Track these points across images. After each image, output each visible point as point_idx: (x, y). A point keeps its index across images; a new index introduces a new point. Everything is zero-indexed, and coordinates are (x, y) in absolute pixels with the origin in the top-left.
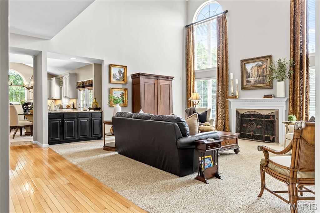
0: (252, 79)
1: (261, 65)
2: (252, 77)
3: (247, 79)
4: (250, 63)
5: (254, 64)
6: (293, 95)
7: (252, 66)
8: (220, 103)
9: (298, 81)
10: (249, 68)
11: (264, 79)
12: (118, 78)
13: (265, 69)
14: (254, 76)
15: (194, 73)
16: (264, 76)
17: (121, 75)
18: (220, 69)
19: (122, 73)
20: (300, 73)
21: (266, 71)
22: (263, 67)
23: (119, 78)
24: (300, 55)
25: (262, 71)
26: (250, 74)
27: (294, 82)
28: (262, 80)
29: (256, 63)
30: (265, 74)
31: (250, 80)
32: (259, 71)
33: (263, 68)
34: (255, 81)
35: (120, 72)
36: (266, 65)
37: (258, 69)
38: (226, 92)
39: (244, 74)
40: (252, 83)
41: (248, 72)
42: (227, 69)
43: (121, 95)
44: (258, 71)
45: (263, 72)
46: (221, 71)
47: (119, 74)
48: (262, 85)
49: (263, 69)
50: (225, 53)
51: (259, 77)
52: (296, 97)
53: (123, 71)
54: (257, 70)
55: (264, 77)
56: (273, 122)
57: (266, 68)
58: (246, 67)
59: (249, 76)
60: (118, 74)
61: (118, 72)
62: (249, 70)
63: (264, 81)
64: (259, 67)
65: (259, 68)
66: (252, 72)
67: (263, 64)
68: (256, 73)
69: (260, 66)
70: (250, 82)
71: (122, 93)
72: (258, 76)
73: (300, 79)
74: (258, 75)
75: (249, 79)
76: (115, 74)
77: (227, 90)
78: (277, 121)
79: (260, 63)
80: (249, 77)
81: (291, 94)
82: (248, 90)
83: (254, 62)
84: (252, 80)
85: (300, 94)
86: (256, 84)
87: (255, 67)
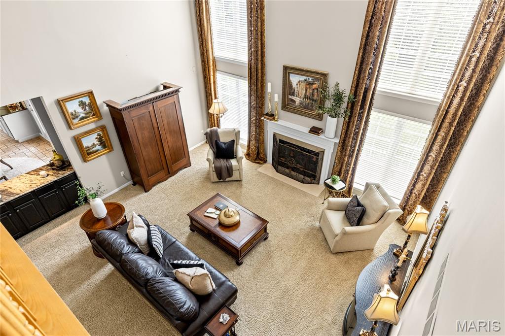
0: (297, 98)
1: (311, 82)
2: (297, 96)
5: (303, 78)
6: (345, 137)
7: (298, 80)
8: (253, 119)
9: (354, 122)
10: (294, 81)
11: (313, 104)
12: (82, 115)
13: (316, 91)
14: (300, 95)
15: (213, 62)
16: (313, 100)
17: (87, 107)
18: (253, 70)
19: (87, 103)
20: (359, 113)
21: (316, 94)
22: (314, 86)
23: (84, 115)
24: (365, 88)
25: (311, 91)
26: (295, 91)
27: (349, 122)
28: (310, 105)
29: (305, 78)
30: (315, 97)
32: (308, 90)
34: (301, 103)
35: (82, 104)
36: (318, 86)
37: (306, 87)
38: (261, 108)
39: (287, 89)
40: (297, 104)
41: (293, 87)
42: (263, 74)
43: (96, 138)
44: (306, 90)
45: (313, 94)
46: (254, 74)
47: (83, 108)
48: (309, 112)
49: (314, 89)
50: (260, 45)
51: (307, 99)
52: (347, 141)
53: (86, 100)
54: (305, 89)
56: (316, 163)
58: (291, 78)
60: (80, 110)
61: (80, 105)
62: (294, 84)
63: (312, 106)
64: (308, 84)
65: (308, 86)
66: (298, 89)
67: (314, 82)
68: (304, 92)
69: (310, 84)
70: (294, 101)
71: (99, 135)
72: (305, 97)
73: (358, 120)
74: (305, 95)
75: (294, 98)
76: (75, 111)
77: (262, 105)
78: (320, 162)
80: (293, 94)
81: (343, 136)
82: (290, 112)
83: (302, 75)
84: (298, 100)
85: (353, 139)
86: (301, 107)
87: (303, 83)
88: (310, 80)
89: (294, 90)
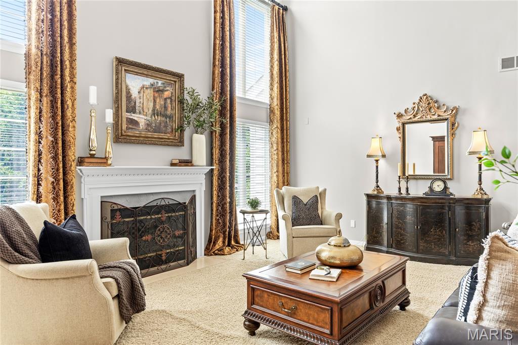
0: (141, 116)
1: (161, 88)
2: (140, 113)
3: (129, 115)
4: (137, 74)
5: (148, 81)
7: (141, 85)
10: (134, 87)
11: (167, 122)
13: (169, 101)
14: (146, 110)
16: (166, 116)
21: (170, 105)
22: (167, 94)
25: (162, 103)
26: (137, 104)
28: (163, 124)
29: (151, 81)
30: (169, 112)
31: (136, 119)
32: (158, 101)
33: (165, 97)
34: (148, 125)
36: (172, 93)
37: (154, 96)
40: (141, 127)
41: (133, 97)
44: (155, 101)
45: (165, 107)
48: (162, 135)
49: (166, 99)
51: (158, 116)
54: (152, 98)
55: (166, 118)
57: (170, 98)
58: (128, 82)
59: (134, 107)
62: (134, 93)
63: (166, 126)
65: (156, 95)
66: (142, 100)
67: (165, 87)
68: (151, 105)
69: (159, 91)
70: (134, 123)
72: (155, 113)
74: (153, 110)
75: (135, 117)
79: (160, 83)
80: (134, 110)
82: (130, 143)
83: (147, 76)
84: (142, 119)
86: (149, 131)
87: (149, 90)
88: (160, 84)
89: (135, 103)
